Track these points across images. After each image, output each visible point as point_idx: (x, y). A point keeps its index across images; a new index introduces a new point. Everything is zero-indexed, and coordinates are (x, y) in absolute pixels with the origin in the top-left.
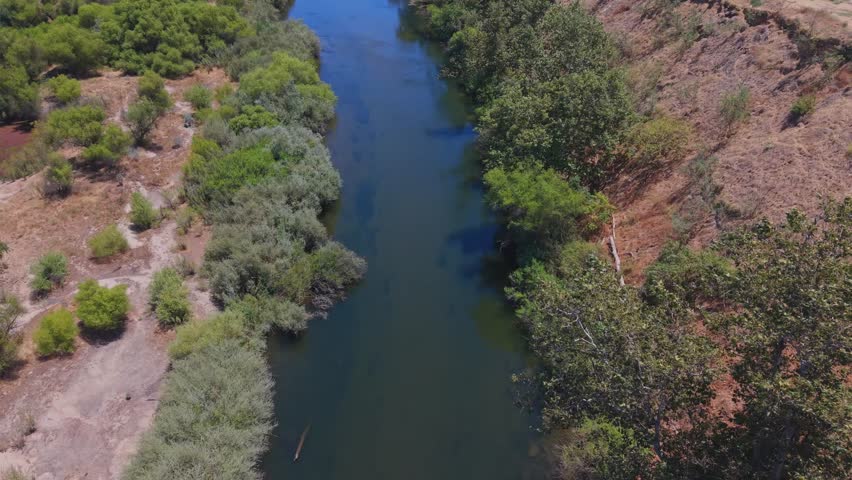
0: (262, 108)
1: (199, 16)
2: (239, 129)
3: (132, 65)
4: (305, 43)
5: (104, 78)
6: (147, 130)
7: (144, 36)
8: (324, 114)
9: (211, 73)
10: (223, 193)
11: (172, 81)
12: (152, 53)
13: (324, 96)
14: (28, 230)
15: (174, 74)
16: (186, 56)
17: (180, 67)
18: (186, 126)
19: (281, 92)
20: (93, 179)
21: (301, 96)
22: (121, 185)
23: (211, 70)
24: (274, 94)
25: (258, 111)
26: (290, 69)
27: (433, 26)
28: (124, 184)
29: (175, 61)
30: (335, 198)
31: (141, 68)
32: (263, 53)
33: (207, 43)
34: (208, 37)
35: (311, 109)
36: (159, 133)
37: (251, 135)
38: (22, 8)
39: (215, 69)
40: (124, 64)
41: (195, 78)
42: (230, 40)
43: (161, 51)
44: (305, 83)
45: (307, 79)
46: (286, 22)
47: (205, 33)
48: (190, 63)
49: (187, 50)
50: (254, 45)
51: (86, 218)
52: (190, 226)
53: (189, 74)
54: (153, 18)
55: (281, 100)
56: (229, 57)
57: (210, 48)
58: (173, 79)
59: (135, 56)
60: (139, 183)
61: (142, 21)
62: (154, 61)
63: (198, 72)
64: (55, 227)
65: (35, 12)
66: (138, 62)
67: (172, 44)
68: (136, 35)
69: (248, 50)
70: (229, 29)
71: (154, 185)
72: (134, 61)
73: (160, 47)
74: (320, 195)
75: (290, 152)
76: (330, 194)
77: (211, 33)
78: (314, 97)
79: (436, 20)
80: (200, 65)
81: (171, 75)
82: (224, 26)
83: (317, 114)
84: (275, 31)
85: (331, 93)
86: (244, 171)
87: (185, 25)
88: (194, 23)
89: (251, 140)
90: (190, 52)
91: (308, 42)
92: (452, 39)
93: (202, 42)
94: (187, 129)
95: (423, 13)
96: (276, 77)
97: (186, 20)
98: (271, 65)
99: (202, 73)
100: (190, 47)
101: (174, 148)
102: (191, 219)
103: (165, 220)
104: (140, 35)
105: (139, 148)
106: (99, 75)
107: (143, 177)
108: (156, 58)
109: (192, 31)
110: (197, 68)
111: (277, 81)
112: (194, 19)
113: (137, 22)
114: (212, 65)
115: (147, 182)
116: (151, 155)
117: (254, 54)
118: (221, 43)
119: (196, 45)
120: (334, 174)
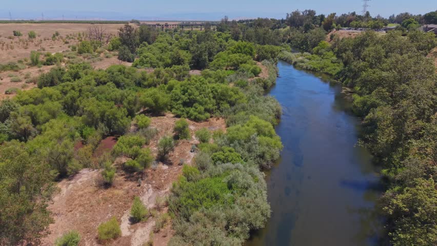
0: (233, 150)
1: (219, 90)
2: (215, 161)
3: (179, 113)
4: (272, 109)
5: (165, 117)
6: (167, 153)
7: (189, 98)
8: (272, 156)
9: (218, 121)
10: (187, 209)
11: (196, 123)
12: (190, 108)
13: (274, 145)
14: (77, 207)
15: (198, 119)
16: (207, 110)
17: (202, 116)
18: (191, 152)
19: (248, 140)
20: (128, 179)
21: (259, 144)
22: (139, 186)
23: (218, 119)
24: (243, 141)
25: (230, 151)
26: (257, 126)
27: (355, 107)
28: (142, 185)
29: (200, 113)
30: (263, 226)
31: (183, 114)
32: (246, 114)
33: (220, 105)
34: (221, 102)
35: (264, 153)
36: (175, 154)
37: (220, 167)
38: (148, 79)
39: (221, 118)
40: (176, 111)
41: (208, 122)
42: (232, 104)
43: (195, 107)
44: (265, 135)
45: (267, 133)
46: (266, 97)
47: (220, 99)
48: (208, 115)
49: (208, 108)
50: (244, 108)
51: (110, 206)
52: (162, 227)
53: (206, 120)
54: (195, 90)
55: (246, 145)
56: (230, 113)
57: (222, 108)
58: (197, 122)
59: (182, 108)
60: (150, 186)
61: (189, 91)
62: (190, 112)
63: (211, 119)
64: (91, 208)
65: (152, 81)
66: (183, 111)
67: (201, 104)
68: (185, 98)
69: (240, 111)
70: (233, 99)
71: (158, 188)
72: (180, 110)
73: (194, 105)
74: (250, 224)
75: (240, 186)
76: (259, 224)
77: (223, 100)
78: (268, 145)
79: (357, 103)
80: (214, 115)
81: (197, 120)
82: (231, 96)
83: (268, 157)
84: (257, 102)
85: (280, 143)
86: (205, 195)
87: (211, 95)
88: (216, 93)
89: (219, 171)
90: (209, 109)
91: (275, 110)
92: (367, 117)
93: (218, 104)
94: (191, 153)
95: (349, 98)
96: (247, 131)
97: (212, 92)
98: (248, 122)
99: (213, 120)
100: (210, 106)
101: (179, 165)
102: (165, 221)
103: (151, 217)
104: (186, 98)
105: (160, 162)
106: (164, 115)
107: (154, 182)
108: (191, 110)
109: (214, 98)
110: (211, 117)
111: (247, 134)
112: (216, 91)
113: (187, 91)
114: (219, 116)
115: (155, 185)
116: (165, 167)
117: (242, 113)
118: (227, 106)
119: (213, 106)
120: (266, 206)
